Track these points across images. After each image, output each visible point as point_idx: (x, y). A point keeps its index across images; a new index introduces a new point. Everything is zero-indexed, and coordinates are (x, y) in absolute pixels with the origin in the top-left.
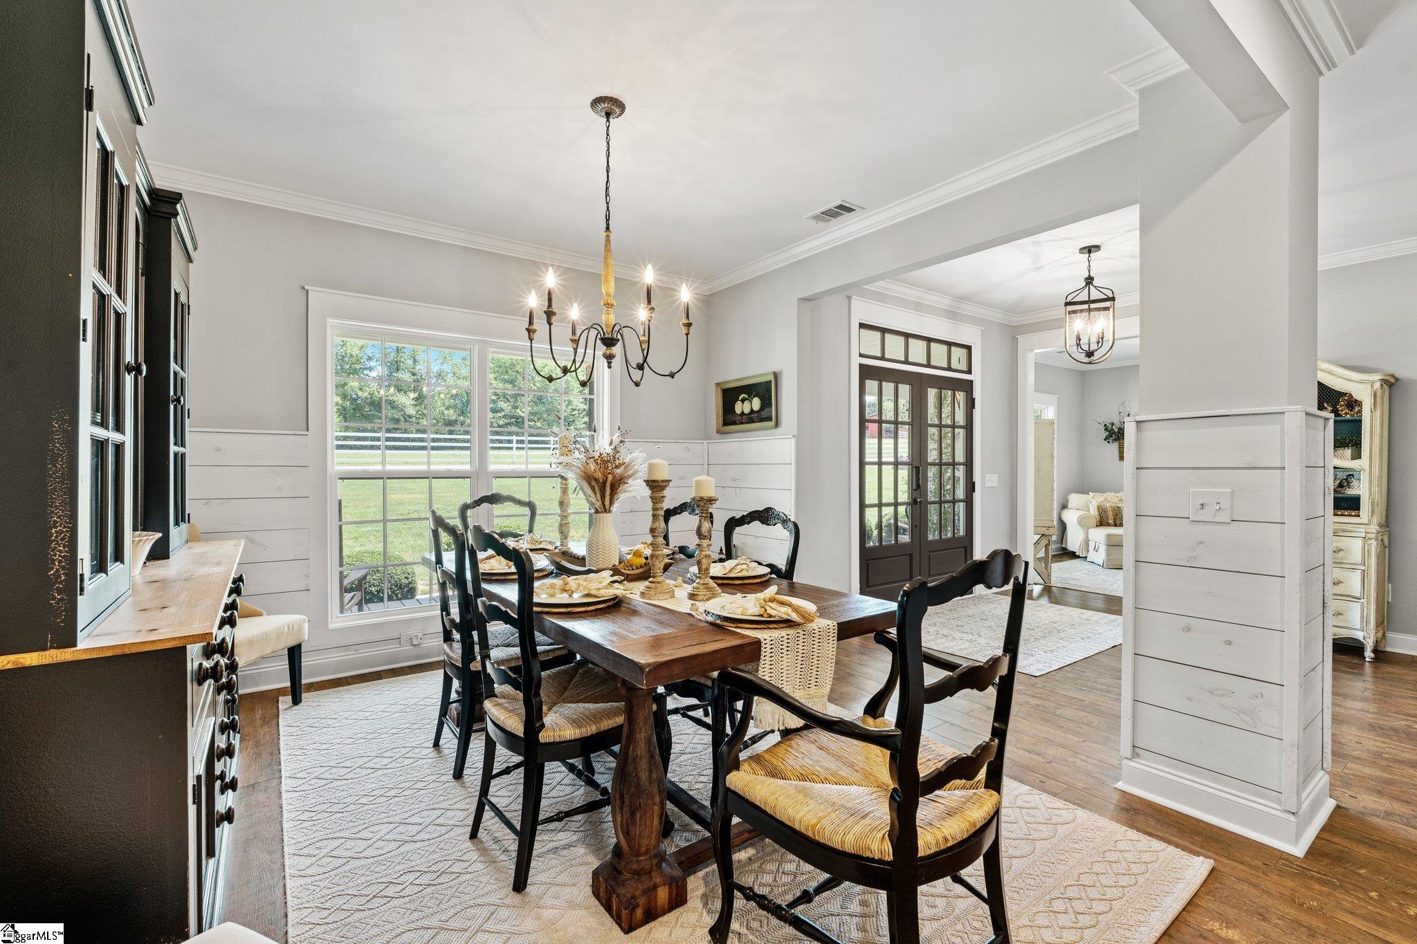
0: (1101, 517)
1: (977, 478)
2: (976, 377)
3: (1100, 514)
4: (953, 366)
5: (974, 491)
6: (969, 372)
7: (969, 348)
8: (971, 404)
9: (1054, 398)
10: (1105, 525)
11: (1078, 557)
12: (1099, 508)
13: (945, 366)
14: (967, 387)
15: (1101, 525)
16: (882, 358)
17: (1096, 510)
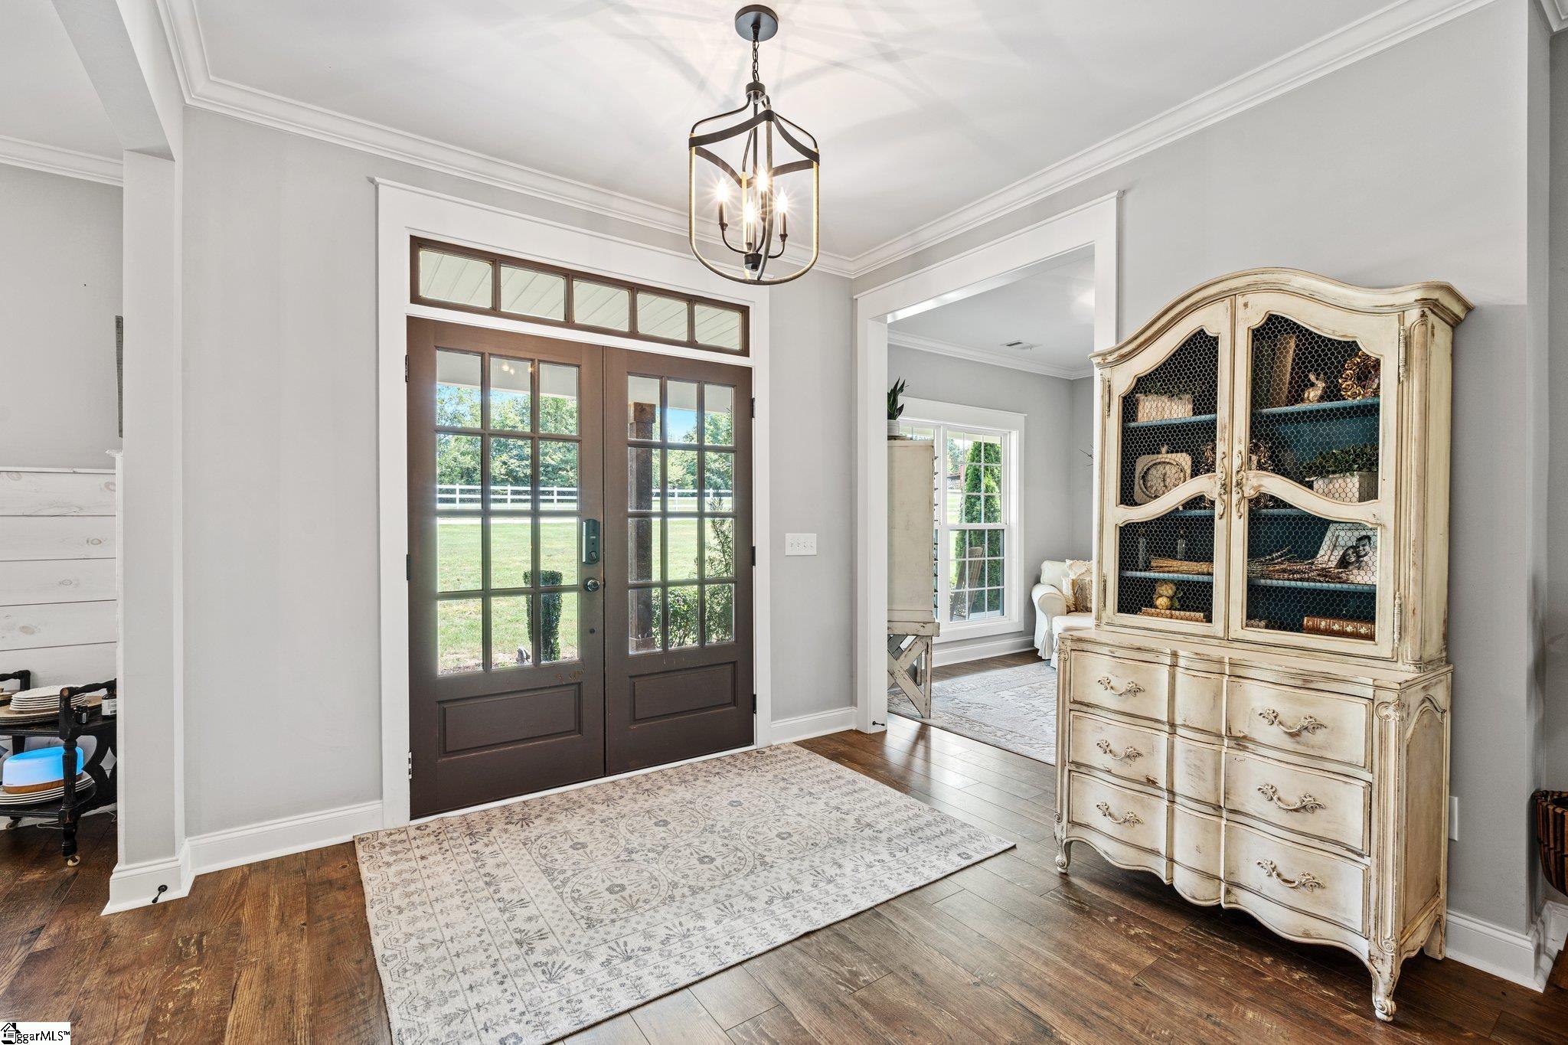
0: (1076, 599)
1: (761, 539)
2: (758, 361)
3: (1075, 594)
4: (700, 339)
5: (753, 563)
6: (745, 352)
7: (744, 311)
8: (745, 409)
9: (1020, 418)
10: (1082, 611)
11: (1040, 659)
12: (1074, 583)
13: (684, 338)
14: (741, 380)
15: (1076, 611)
16: (495, 311)
17: (1070, 587)
